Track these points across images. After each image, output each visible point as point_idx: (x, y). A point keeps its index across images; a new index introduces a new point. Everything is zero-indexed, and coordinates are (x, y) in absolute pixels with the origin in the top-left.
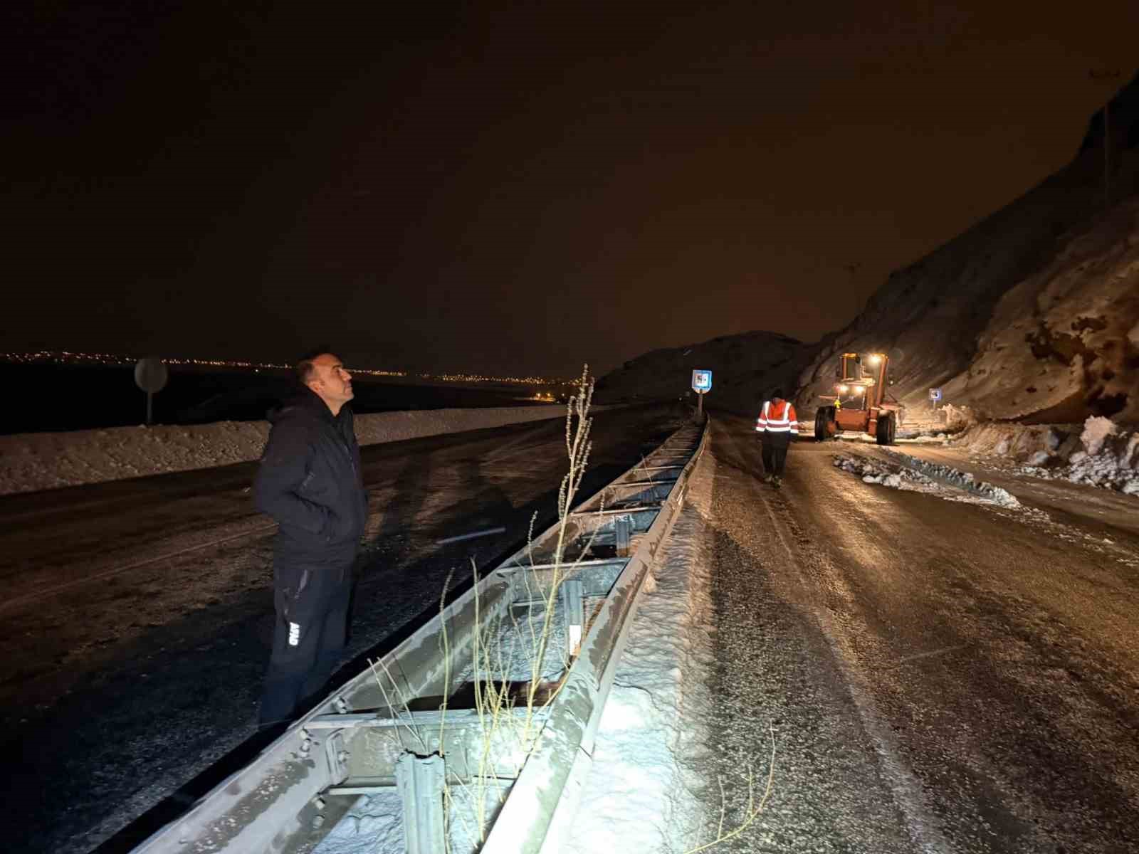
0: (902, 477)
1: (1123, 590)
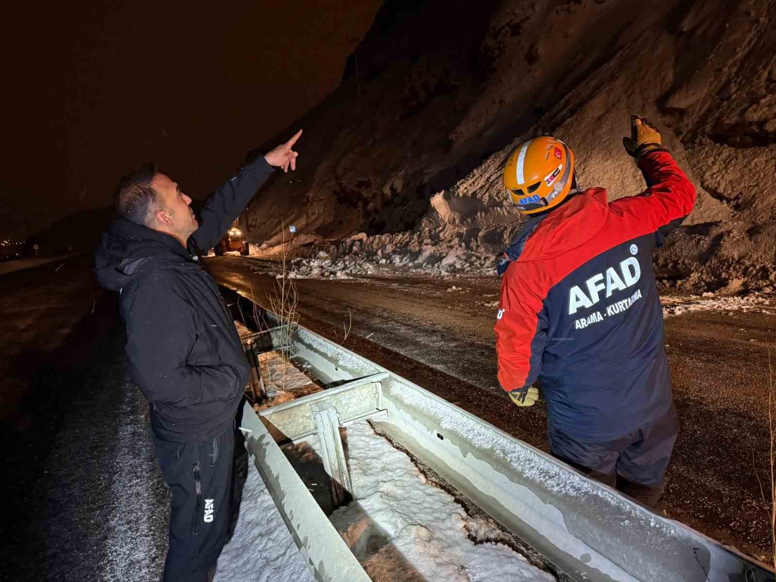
0: (296, 273)
1: (404, 298)
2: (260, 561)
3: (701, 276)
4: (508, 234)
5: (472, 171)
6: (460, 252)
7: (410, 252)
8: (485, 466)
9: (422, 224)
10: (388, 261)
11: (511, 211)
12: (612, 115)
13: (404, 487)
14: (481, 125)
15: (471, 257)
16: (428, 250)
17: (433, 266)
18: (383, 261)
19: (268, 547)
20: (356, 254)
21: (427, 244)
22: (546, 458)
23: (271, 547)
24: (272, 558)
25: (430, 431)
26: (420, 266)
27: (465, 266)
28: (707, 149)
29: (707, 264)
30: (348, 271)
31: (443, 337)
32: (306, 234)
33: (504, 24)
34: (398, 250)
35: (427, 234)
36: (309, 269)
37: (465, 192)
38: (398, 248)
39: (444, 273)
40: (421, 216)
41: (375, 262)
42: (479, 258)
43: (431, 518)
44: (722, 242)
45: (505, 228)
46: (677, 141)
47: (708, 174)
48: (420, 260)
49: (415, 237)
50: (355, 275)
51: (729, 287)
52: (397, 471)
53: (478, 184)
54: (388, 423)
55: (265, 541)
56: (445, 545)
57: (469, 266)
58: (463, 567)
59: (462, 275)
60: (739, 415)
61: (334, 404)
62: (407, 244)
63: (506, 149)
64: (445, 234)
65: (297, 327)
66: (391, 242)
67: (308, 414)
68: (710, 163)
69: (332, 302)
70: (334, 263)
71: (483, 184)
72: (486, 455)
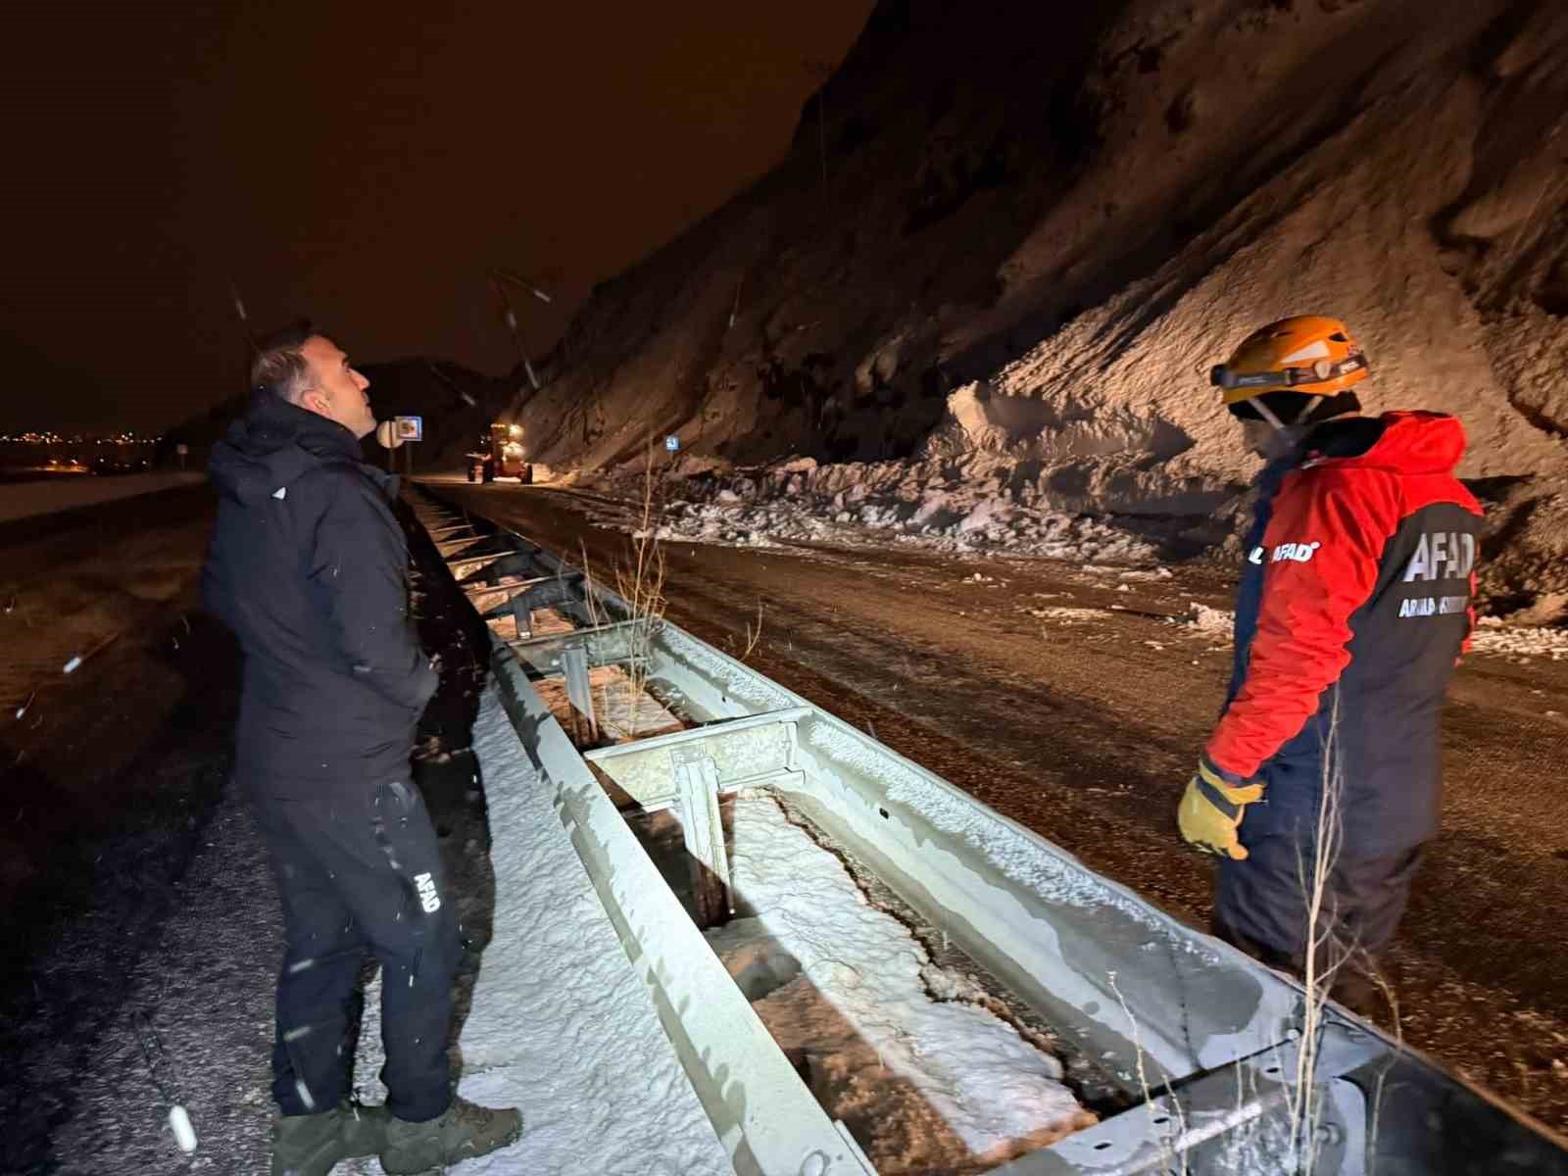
0: (672, 529)
1: (875, 590)
2: (569, 1004)
3: (1482, 583)
4: (1100, 476)
5: (1036, 344)
6: (1000, 507)
7: (900, 501)
8: (951, 861)
9: (927, 448)
10: (855, 517)
11: (1110, 429)
12: (1336, 243)
13: (825, 908)
14: (1065, 250)
15: (1021, 519)
16: (936, 500)
17: (943, 531)
18: (845, 517)
19: (583, 983)
20: (793, 499)
21: (933, 488)
22: (1046, 848)
23: (589, 985)
24: (590, 1000)
25: (869, 806)
26: (915, 530)
27: (1008, 536)
28: (1527, 325)
29: (1498, 560)
30: (774, 532)
31: (940, 666)
32: (699, 454)
33: (1125, 48)
34: (876, 495)
35: (937, 468)
36: (698, 523)
37: (1019, 386)
38: (877, 492)
39: (962, 547)
40: (928, 430)
41: (828, 517)
42: (1036, 521)
43: (864, 957)
44: (1531, 518)
45: (1096, 465)
46: (1467, 306)
47: (1527, 375)
48: (918, 518)
49: (913, 471)
50: (786, 541)
51: (1536, 608)
52: (817, 882)
53: (1047, 372)
54: (804, 795)
55: (580, 973)
56: (881, 998)
57: (1016, 537)
58: (905, 1034)
59: (999, 553)
60: (1481, 843)
61: (711, 752)
62: (895, 485)
63: (1111, 305)
64: (971, 470)
65: (661, 624)
66: (864, 478)
67: (666, 767)
68: (1532, 352)
69: (735, 590)
70: (747, 515)
71: (1058, 372)
72: (955, 843)
